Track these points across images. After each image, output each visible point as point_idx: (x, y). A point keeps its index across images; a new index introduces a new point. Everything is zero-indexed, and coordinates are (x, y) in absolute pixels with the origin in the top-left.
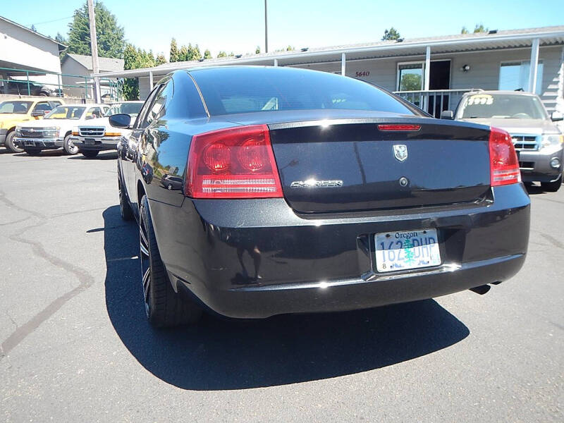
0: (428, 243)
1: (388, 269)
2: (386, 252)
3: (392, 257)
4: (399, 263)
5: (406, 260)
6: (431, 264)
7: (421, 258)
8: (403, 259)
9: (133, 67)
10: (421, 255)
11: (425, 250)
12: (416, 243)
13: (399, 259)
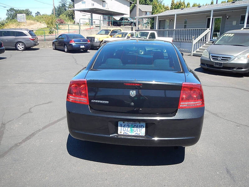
0: (140, 127)
1: (122, 134)
2: (122, 128)
3: (124, 130)
4: (127, 132)
5: (130, 132)
6: (140, 135)
7: (136, 132)
8: (129, 131)
9: (155, 12)
10: (137, 131)
11: (139, 130)
12: (135, 126)
13: (127, 131)
